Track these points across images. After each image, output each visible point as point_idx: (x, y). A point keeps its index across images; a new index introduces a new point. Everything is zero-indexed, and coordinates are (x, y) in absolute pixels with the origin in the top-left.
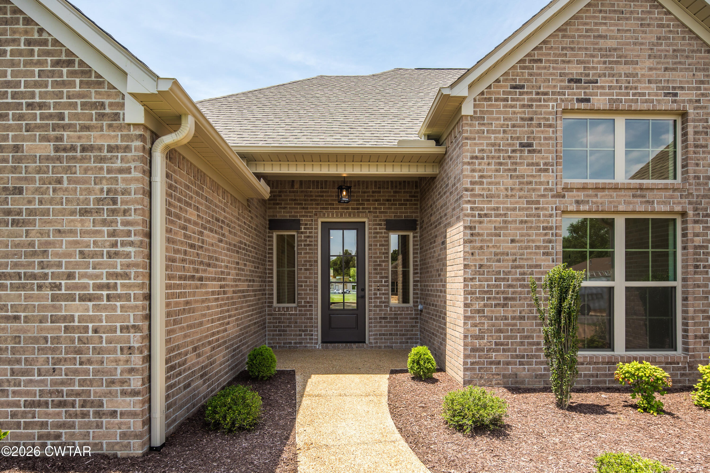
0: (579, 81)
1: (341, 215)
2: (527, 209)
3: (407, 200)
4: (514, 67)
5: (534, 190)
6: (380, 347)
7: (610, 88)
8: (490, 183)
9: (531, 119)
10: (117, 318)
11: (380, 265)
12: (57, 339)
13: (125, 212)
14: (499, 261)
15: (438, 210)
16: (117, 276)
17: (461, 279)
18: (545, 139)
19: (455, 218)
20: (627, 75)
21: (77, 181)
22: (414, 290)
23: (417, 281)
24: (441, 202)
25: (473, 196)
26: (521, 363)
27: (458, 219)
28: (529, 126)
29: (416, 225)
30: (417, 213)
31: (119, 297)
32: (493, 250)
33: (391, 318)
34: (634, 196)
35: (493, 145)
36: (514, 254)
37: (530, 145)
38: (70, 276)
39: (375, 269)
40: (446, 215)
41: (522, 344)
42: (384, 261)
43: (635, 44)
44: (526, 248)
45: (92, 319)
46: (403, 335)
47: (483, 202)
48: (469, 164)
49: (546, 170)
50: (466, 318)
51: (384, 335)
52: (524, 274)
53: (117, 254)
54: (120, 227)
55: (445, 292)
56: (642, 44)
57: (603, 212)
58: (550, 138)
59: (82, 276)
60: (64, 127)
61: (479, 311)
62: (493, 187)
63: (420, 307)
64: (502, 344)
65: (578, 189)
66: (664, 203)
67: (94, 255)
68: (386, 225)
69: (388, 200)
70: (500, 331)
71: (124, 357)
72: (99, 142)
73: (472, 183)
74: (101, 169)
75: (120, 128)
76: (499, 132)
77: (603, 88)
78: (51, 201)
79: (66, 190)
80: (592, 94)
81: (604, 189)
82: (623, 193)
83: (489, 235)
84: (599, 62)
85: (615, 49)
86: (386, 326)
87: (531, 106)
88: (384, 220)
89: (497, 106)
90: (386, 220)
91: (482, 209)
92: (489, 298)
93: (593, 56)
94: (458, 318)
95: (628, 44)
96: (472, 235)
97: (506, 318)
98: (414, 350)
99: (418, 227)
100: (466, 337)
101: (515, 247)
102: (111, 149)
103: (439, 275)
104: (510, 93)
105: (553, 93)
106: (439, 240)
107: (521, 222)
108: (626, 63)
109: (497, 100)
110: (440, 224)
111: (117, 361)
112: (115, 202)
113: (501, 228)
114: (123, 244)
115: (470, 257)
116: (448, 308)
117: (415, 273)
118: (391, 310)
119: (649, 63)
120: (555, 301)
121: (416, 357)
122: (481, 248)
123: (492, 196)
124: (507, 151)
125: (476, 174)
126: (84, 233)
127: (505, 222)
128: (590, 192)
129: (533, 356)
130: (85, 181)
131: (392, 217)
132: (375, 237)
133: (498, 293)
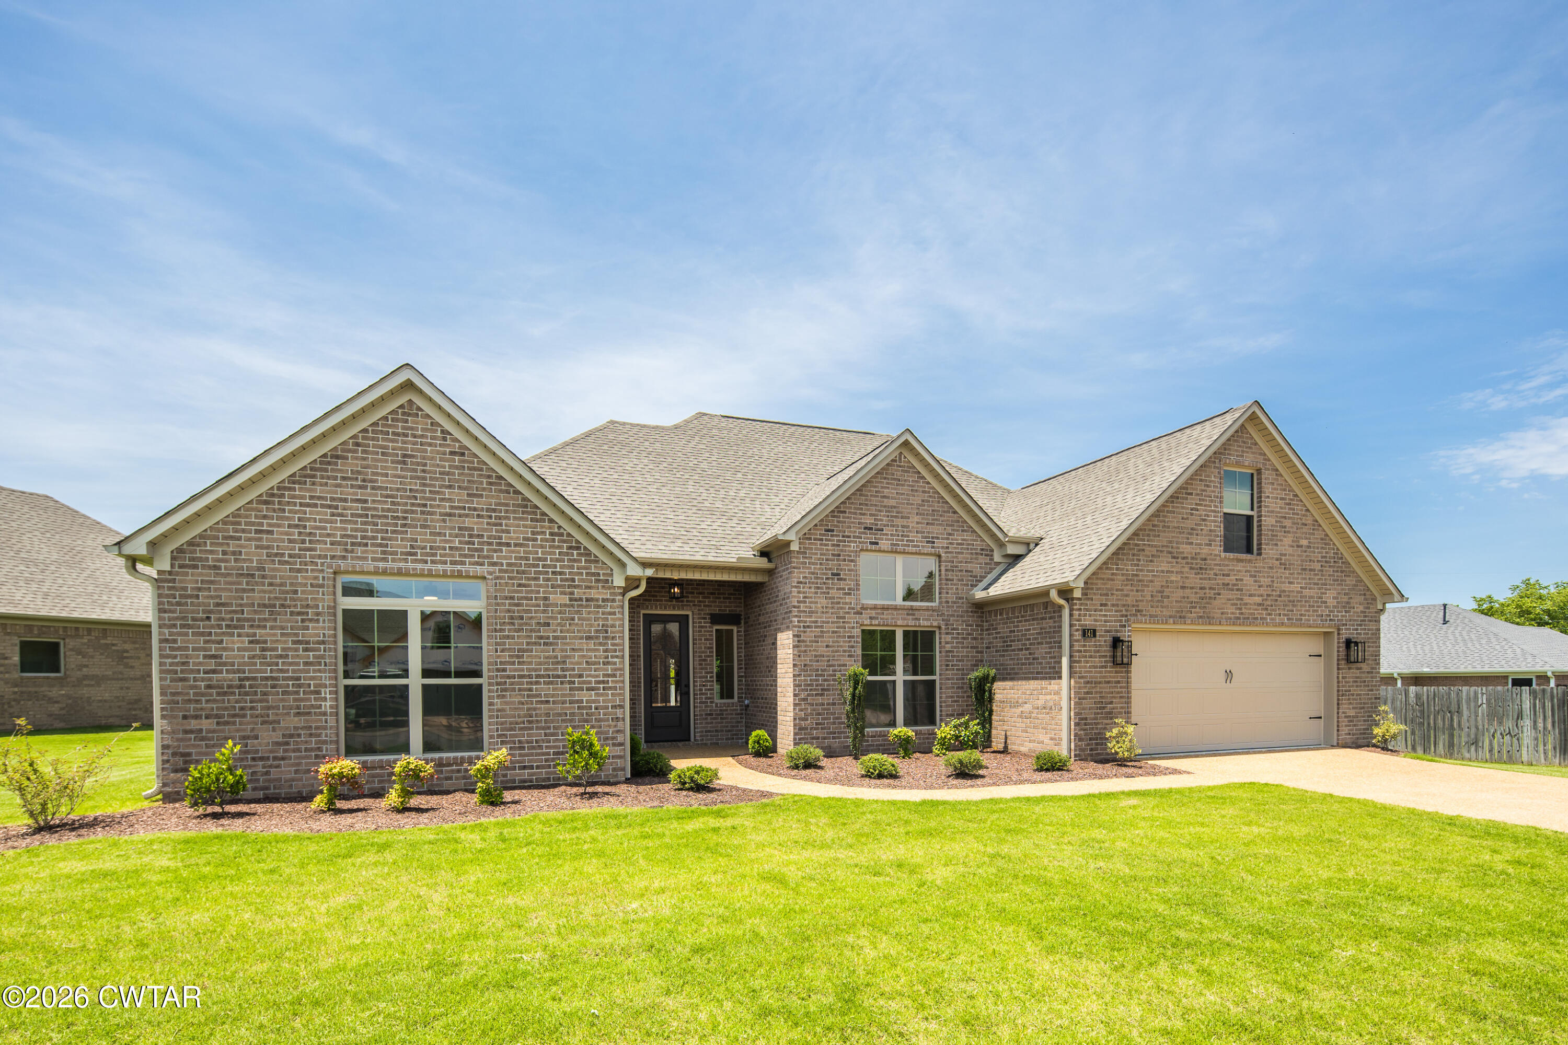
0: (871, 529)
1: (665, 608)
2: (837, 622)
3: (731, 594)
4: (827, 516)
5: (842, 608)
6: (706, 744)
7: (892, 535)
8: (810, 602)
9: (839, 555)
10: (609, 701)
11: (705, 660)
12: (572, 714)
13: (613, 638)
14: (818, 661)
15: (767, 613)
16: (609, 676)
17: (791, 675)
18: (849, 570)
19: (784, 626)
20: (903, 526)
21: (583, 619)
22: (739, 685)
23: (742, 677)
24: (770, 607)
25: (799, 611)
26: (834, 738)
27: (788, 628)
28: (838, 560)
29: (741, 619)
30: (740, 607)
31: (610, 688)
32: (814, 653)
33: (717, 714)
34: (908, 614)
35: (813, 573)
36: (828, 656)
37: (838, 575)
38: (581, 676)
39: (701, 664)
40: (776, 620)
41: (834, 723)
42: (709, 656)
43: (908, 504)
44: (837, 651)
45: (594, 701)
46: (729, 731)
47: (806, 617)
48: (796, 587)
49: (850, 594)
50: (795, 705)
51: (709, 731)
52: (835, 671)
53: (608, 663)
54: (610, 647)
55: (776, 686)
56: (912, 504)
57: (887, 625)
58: (852, 570)
59: (588, 676)
60: (575, 587)
61: (804, 700)
62: (813, 605)
63: (746, 702)
64: (820, 724)
65: (871, 609)
66: (927, 620)
67: (595, 663)
68: (711, 619)
69: (712, 594)
70: (819, 714)
71: (614, 723)
72: (597, 596)
73: (798, 602)
74: (598, 612)
75: (609, 588)
76: (817, 564)
77: (887, 535)
78: (568, 631)
79: (577, 624)
80: (879, 539)
81: (888, 609)
82: (900, 612)
83: (811, 641)
84: (884, 516)
85: (895, 507)
86: (712, 723)
87: (839, 545)
88: (708, 614)
89: (816, 544)
90: (711, 614)
91: (805, 622)
92: (811, 690)
93: (880, 511)
94: (789, 705)
95: (903, 504)
96: (799, 641)
97: (823, 704)
98: (754, 733)
99: (743, 622)
100: (795, 719)
101: (828, 651)
102: (604, 600)
103: (770, 671)
104: (824, 535)
105: (854, 537)
106: (769, 640)
107: (833, 632)
108: (902, 517)
109: (815, 539)
110: (770, 626)
111: (609, 726)
112: (607, 632)
113: (819, 637)
114: (612, 657)
115: (797, 658)
116: (779, 699)
117: (739, 669)
118: (716, 706)
119: (917, 519)
120: (851, 689)
121: (757, 739)
122: (805, 651)
123: (812, 612)
124: (822, 579)
125: (801, 595)
126: (588, 650)
127: (822, 632)
128: (879, 611)
129: (841, 733)
130: (588, 619)
131: (716, 610)
132: (700, 631)
133: (817, 685)
